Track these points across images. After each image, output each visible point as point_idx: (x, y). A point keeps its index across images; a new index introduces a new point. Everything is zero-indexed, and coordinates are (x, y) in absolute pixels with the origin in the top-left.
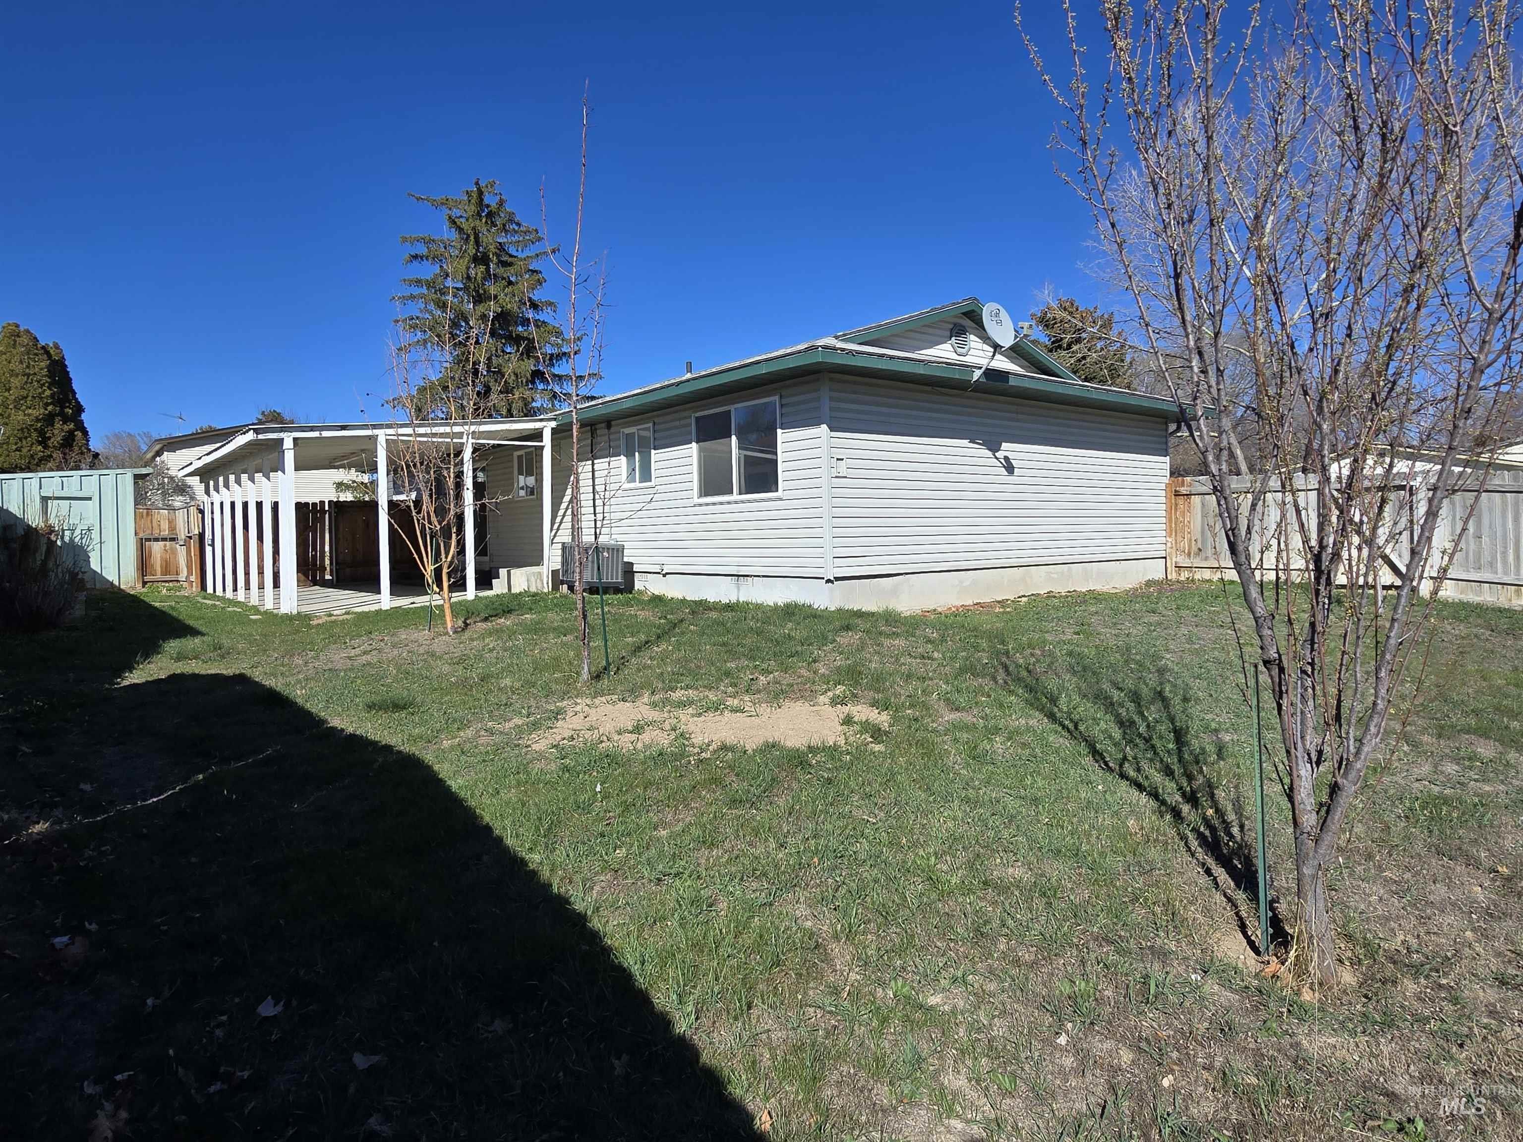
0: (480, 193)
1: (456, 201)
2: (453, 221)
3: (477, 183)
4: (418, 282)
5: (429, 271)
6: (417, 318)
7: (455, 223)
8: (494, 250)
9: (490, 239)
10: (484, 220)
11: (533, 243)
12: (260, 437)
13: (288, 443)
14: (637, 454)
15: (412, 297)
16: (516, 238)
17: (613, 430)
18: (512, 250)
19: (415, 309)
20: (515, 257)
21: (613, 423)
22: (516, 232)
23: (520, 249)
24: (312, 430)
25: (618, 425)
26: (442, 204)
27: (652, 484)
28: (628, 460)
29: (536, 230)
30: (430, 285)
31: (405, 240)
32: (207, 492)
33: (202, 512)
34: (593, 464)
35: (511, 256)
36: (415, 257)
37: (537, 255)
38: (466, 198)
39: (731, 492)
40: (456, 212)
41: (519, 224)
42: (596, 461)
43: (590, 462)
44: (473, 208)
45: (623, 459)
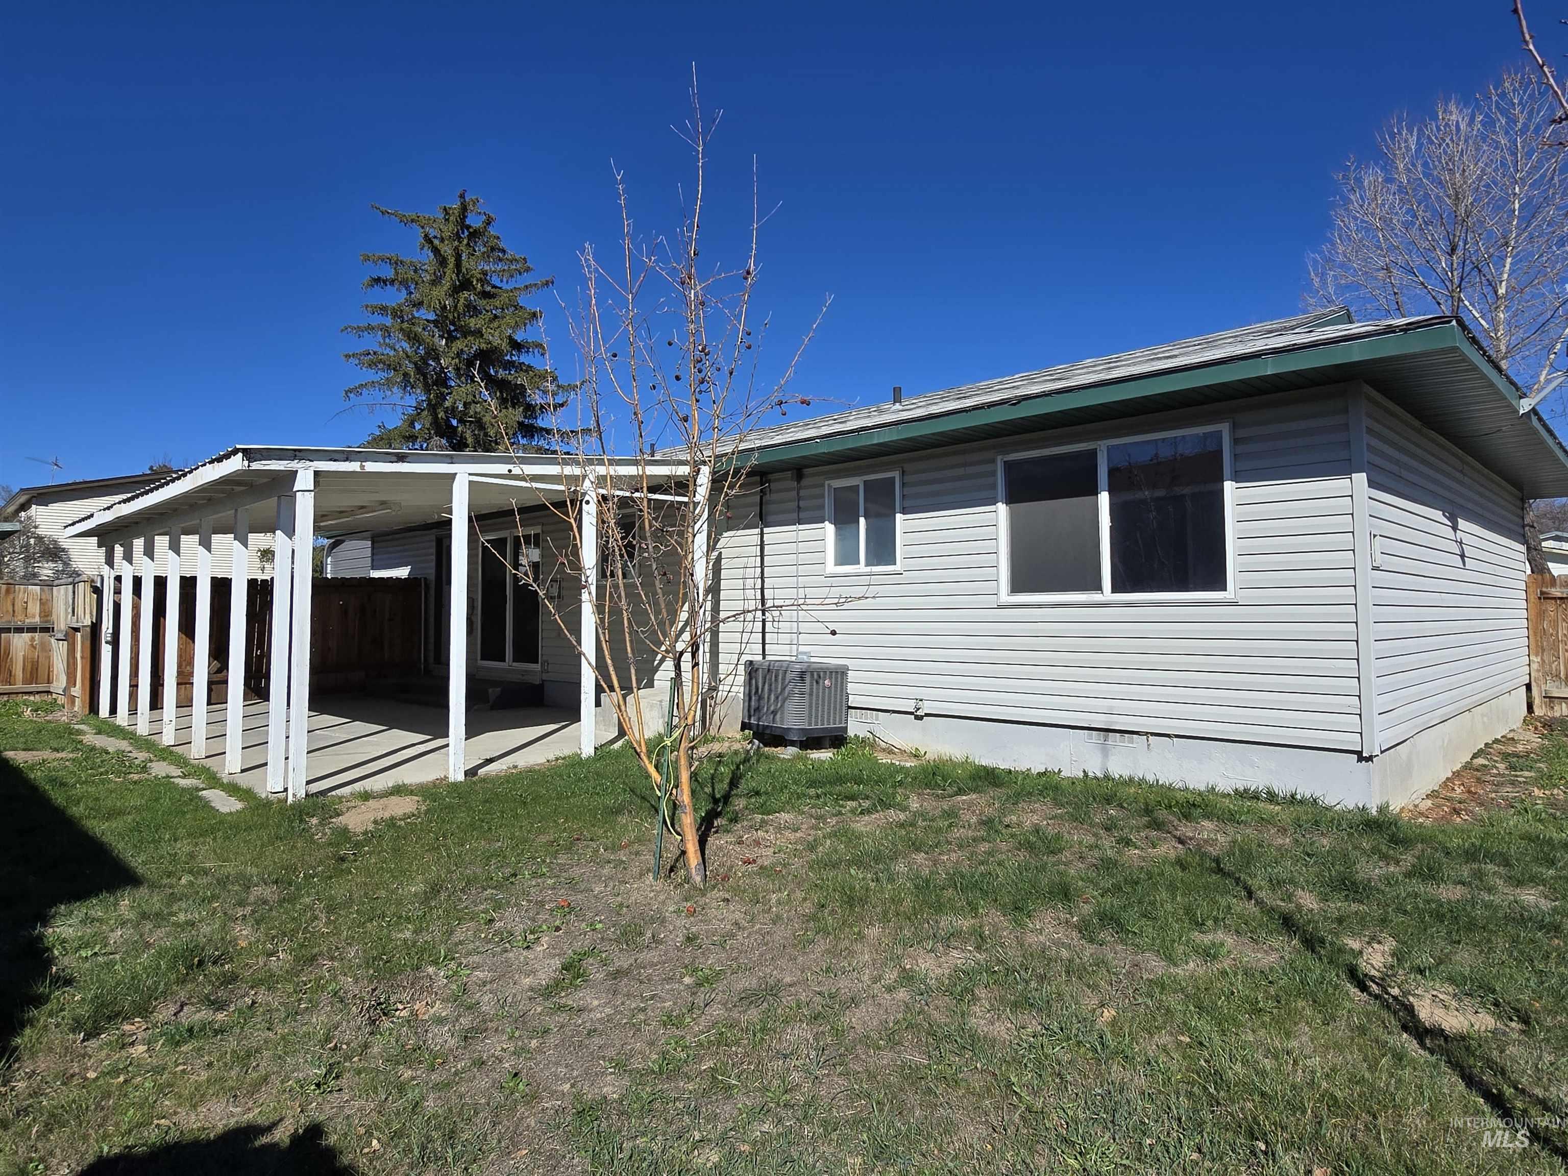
0: (464, 209)
1: (429, 219)
2: (430, 239)
3: (462, 196)
4: (383, 309)
5: (396, 297)
6: (375, 353)
7: (431, 242)
8: (479, 276)
9: (474, 266)
10: (465, 242)
11: (520, 274)
12: (256, 466)
13: (304, 480)
14: (862, 520)
15: (370, 328)
16: (500, 267)
17: (805, 482)
18: (495, 280)
19: (373, 343)
20: (500, 288)
21: (807, 471)
22: (500, 260)
23: (505, 280)
24: (347, 460)
25: (813, 475)
26: (412, 221)
27: (897, 567)
28: (838, 529)
29: (525, 259)
30: (397, 314)
31: (367, 258)
32: (110, 562)
33: (98, 591)
34: (762, 534)
35: (494, 287)
36: (378, 280)
37: (527, 287)
38: (441, 216)
39: (1099, 588)
40: (432, 233)
41: (504, 251)
42: (766, 530)
43: (758, 531)
44: (451, 226)
45: (829, 529)
